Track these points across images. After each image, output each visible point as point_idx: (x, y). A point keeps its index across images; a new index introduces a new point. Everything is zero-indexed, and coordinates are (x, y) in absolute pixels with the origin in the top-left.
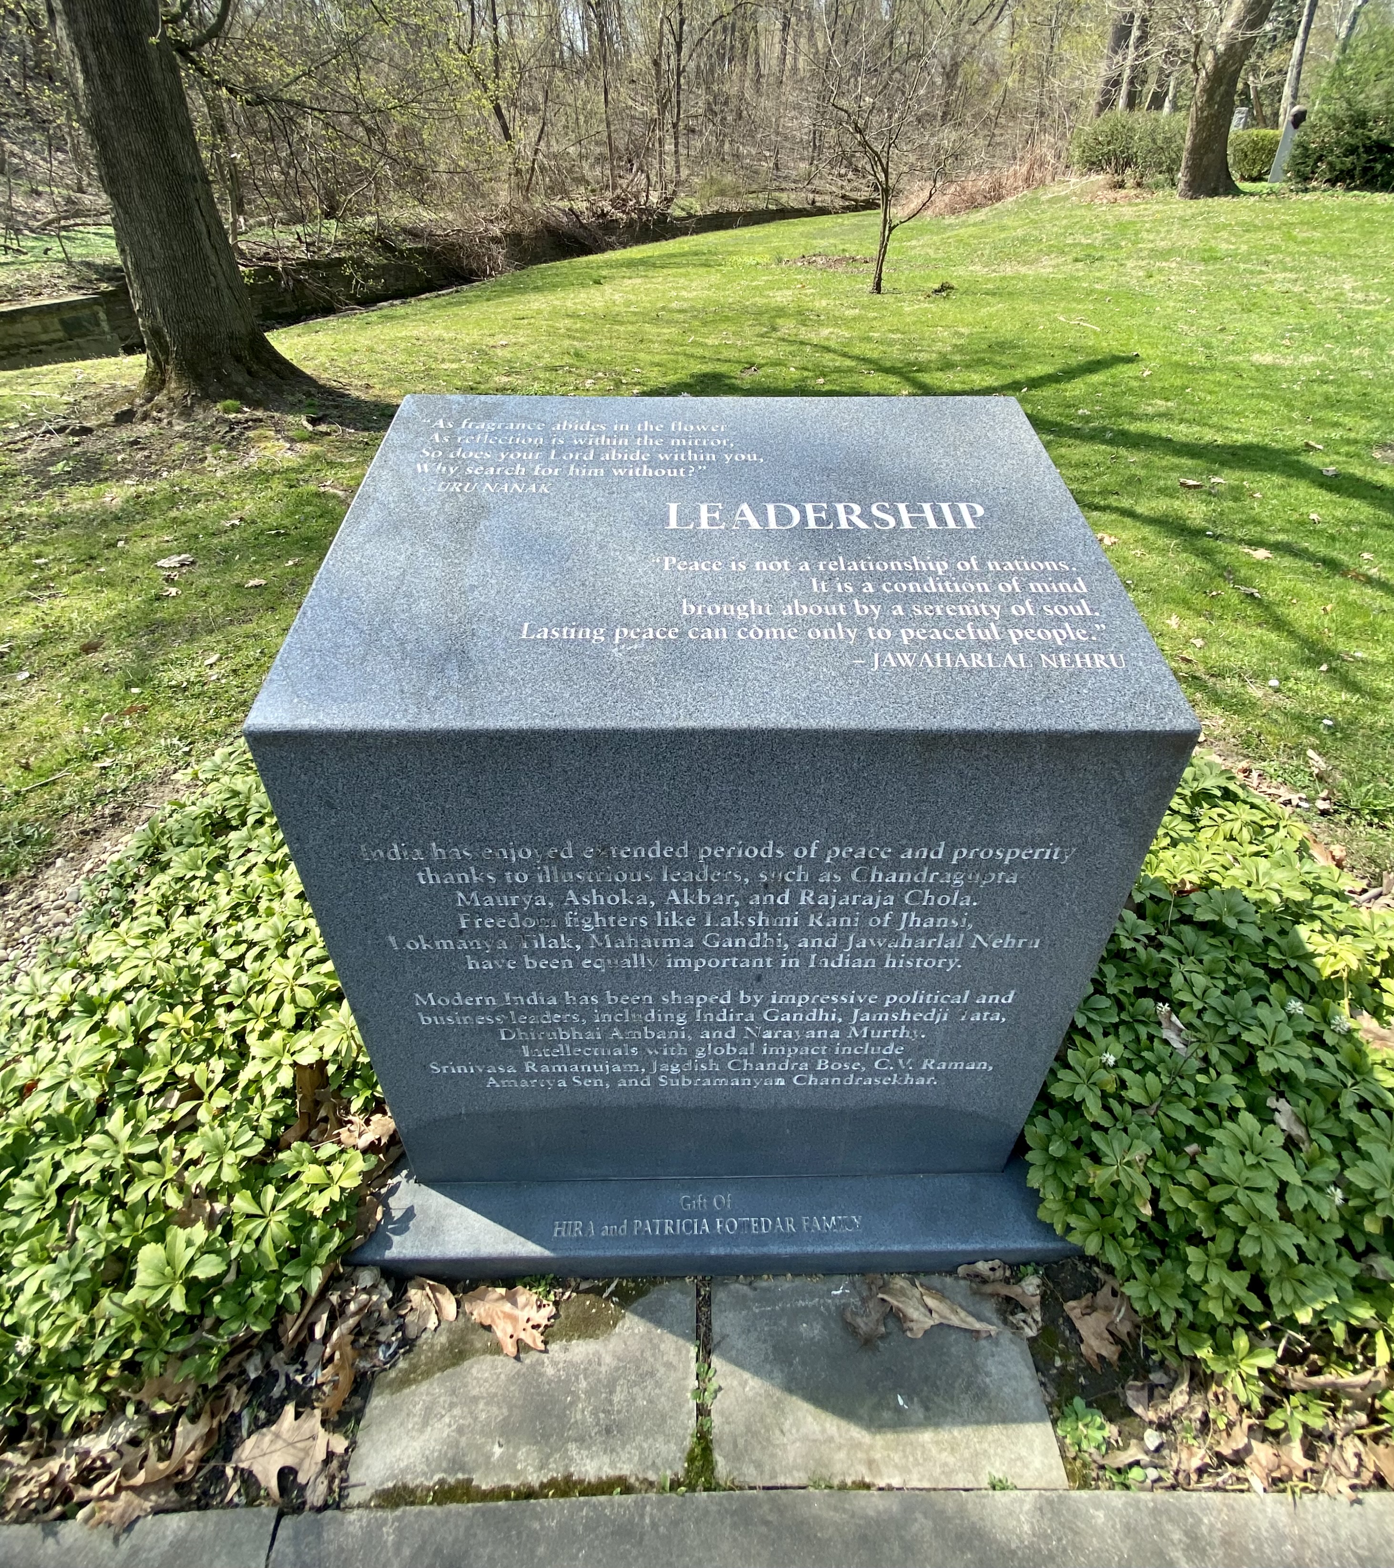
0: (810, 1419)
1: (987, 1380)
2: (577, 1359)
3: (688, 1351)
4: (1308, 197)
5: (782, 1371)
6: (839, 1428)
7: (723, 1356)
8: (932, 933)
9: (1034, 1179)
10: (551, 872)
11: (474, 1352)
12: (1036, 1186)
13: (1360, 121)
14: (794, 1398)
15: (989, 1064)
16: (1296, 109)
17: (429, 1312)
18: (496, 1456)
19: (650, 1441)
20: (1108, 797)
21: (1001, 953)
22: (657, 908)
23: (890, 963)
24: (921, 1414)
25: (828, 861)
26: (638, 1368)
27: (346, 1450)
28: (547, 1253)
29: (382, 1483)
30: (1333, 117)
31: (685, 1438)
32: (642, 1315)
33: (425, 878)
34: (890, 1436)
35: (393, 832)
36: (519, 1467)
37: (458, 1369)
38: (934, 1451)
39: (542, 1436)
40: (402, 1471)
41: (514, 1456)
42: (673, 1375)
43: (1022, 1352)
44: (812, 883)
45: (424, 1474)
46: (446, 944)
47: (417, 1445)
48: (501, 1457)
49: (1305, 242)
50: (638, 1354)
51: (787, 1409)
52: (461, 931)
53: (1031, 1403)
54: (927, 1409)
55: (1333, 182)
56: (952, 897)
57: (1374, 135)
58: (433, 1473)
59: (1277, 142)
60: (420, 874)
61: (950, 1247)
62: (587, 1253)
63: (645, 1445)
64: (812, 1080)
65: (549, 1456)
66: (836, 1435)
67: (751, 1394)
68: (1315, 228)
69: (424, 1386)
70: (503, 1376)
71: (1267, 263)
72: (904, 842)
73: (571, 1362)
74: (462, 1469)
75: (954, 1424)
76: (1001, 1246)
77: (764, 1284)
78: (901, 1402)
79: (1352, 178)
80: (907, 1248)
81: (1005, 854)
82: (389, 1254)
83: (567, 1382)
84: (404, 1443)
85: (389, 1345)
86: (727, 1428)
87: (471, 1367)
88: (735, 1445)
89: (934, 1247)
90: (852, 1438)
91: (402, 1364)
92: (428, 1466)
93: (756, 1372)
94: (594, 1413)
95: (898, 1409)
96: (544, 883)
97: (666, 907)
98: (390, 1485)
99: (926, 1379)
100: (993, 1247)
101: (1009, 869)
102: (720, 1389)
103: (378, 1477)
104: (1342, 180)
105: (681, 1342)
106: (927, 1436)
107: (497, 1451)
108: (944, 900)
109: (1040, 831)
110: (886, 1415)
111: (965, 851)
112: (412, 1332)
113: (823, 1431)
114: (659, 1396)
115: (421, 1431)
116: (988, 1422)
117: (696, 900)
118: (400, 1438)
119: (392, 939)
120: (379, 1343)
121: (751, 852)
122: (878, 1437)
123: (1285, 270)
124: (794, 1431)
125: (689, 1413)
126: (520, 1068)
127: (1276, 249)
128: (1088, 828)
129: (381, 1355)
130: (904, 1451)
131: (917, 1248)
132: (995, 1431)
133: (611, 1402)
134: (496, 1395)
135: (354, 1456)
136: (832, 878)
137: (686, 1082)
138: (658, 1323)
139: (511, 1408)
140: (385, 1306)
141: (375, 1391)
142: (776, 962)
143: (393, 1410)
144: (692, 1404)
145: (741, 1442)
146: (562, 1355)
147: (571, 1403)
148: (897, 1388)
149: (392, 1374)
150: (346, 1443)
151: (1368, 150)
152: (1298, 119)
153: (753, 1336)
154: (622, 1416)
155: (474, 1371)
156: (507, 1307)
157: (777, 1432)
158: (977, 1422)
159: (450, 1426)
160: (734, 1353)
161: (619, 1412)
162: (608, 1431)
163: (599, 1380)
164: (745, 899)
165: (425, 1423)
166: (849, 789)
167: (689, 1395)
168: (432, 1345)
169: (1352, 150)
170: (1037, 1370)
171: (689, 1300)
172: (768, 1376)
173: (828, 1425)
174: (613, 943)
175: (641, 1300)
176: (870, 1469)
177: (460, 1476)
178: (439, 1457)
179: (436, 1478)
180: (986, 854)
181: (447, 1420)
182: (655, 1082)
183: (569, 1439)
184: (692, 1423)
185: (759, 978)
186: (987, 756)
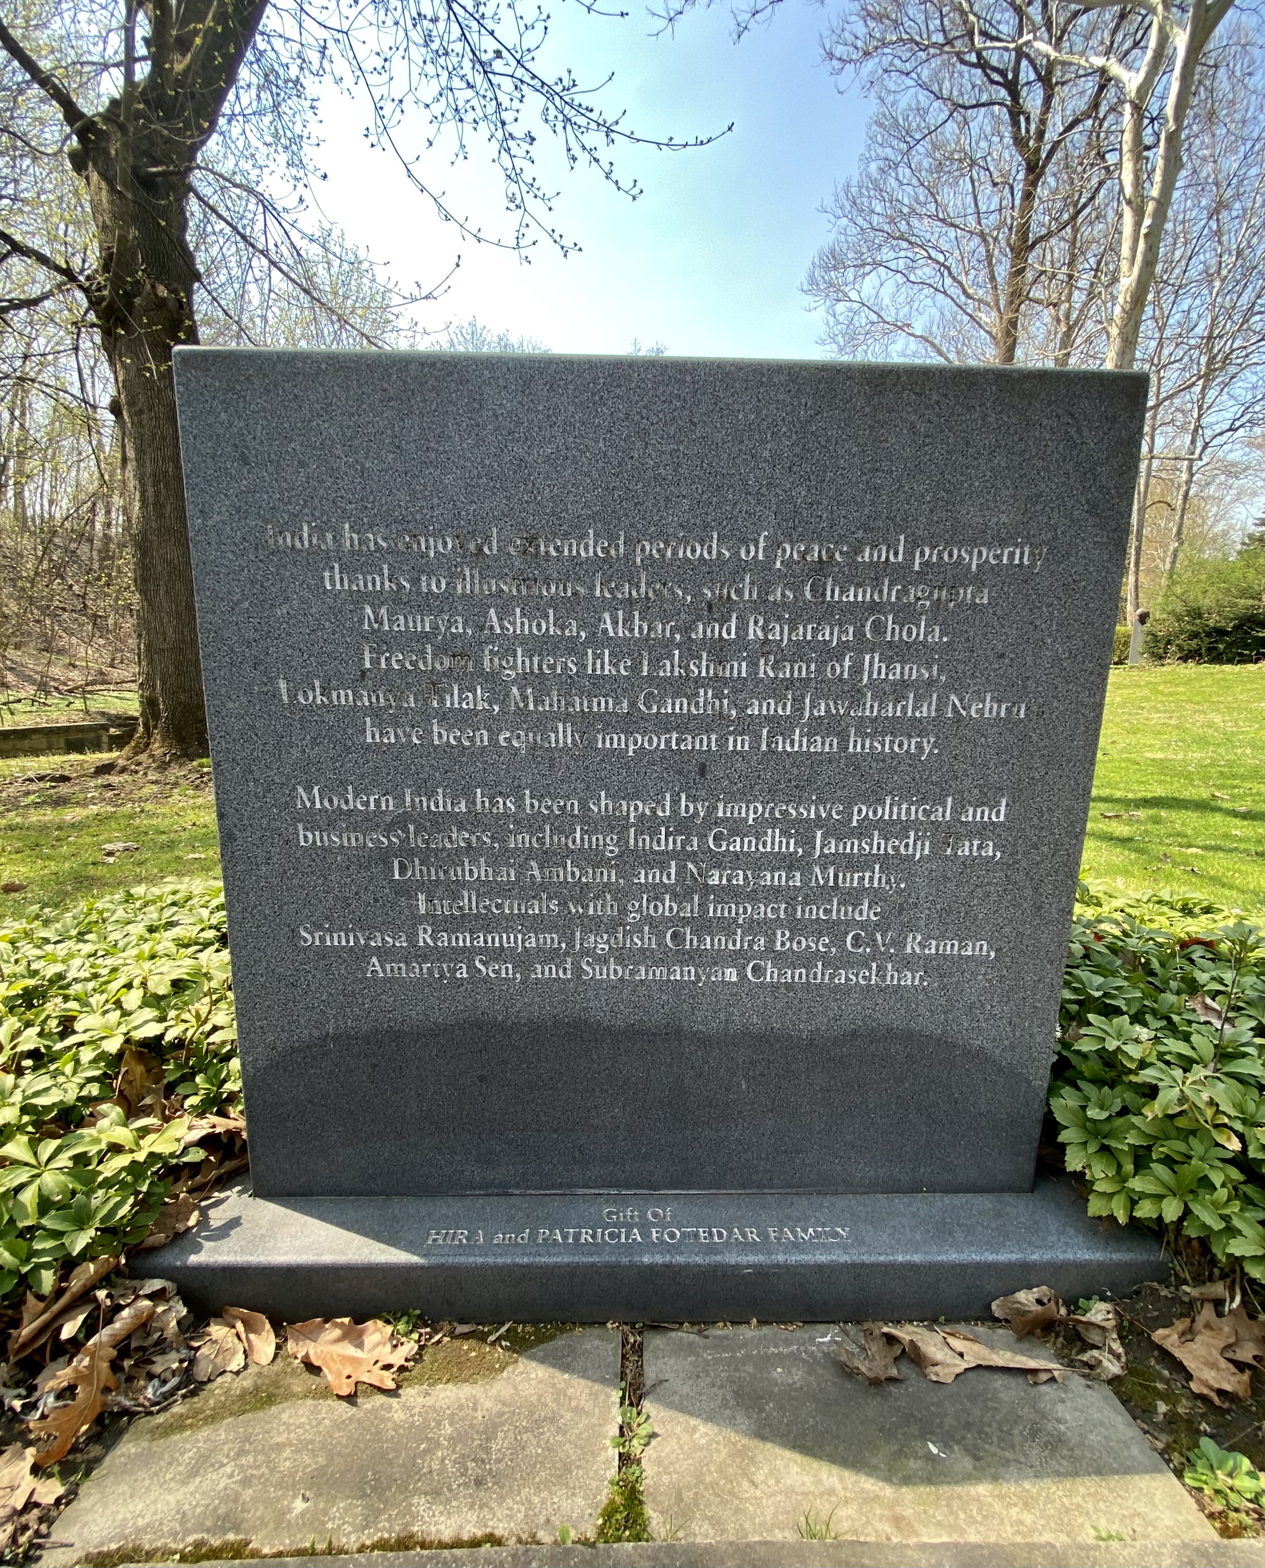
0: (795, 1469)
1: (1062, 1427)
2: (440, 1404)
3: (608, 1396)
4: (1164, 669)
5: (749, 1417)
6: (841, 1479)
7: (660, 1400)
8: (900, 689)
9: (1074, 1162)
10: (472, 576)
11: (289, 1396)
12: (1079, 1168)
13: (1196, 613)
14: (769, 1445)
15: (990, 947)
16: (1139, 611)
17: (234, 1353)
18: (296, 1512)
19: (544, 1494)
20: (1069, 466)
21: (981, 726)
22: (588, 642)
23: (855, 746)
24: (968, 1464)
25: (778, 565)
26: (532, 1413)
27: (58, 1501)
28: (415, 1259)
29: (102, 1544)
30: (1172, 613)
31: (599, 1491)
32: (542, 1361)
33: (332, 579)
34: (924, 1490)
35: (305, 506)
36: (330, 1525)
37: (261, 1414)
38: (997, 1507)
39: (374, 1489)
40: (138, 1530)
41: (325, 1512)
42: (584, 1421)
43: (1105, 1398)
44: (761, 605)
45: (174, 1534)
46: (343, 697)
47: (171, 1499)
48: (303, 1514)
49: (1171, 694)
50: (534, 1399)
51: (760, 1458)
52: (363, 673)
53: (1135, 1451)
54: (977, 1458)
55: (1184, 659)
56: (918, 626)
57: (1211, 623)
58: (187, 1533)
59: (1129, 636)
60: (327, 574)
61: (977, 1258)
62: (471, 1259)
63: (536, 1500)
64: (771, 973)
65: (380, 1512)
66: (838, 1486)
67: (703, 1441)
68: (1177, 685)
69: (204, 1433)
70: (327, 1422)
71: (1143, 708)
72: (860, 534)
73: (433, 1408)
74: (236, 1528)
75: (1021, 1477)
76: (1047, 1257)
77: (719, 1333)
78: (935, 1450)
79: (1200, 655)
80: (917, 1258)
81: (971, 554)
82: (193, 1259)
83: (425, 1426)
84: (153, 1496)
85: (164, 1382)
86: (666, 1479)
87: (283, 1411)
88: (679, 1498)
89: (953, 1256)
90: (863, 1490)
91: (177, 1409)
92: (182, 1524)
93: (710, 1418)
94: (461, 1461)
95: (930, 1458)
96: (464, 595)
97: (598, 640)
98: (114, 1546)
99: (968, 1426)
100: (1035, 1257)
101: (978, 580)
102: (653, 1435)
103: (95, 1538)
104: (1192, 657)
105: (597, 1387)
106: (982, 1489)
107: (299, 1505)
108: (910, 633)
109: (1004, 518)
110: (914, 1464)
111: (927, 551)
112: (202, 1371)
113: (818, 1482)
114: (561, 1444)
115: (184, 1483)
116: (1075, 1474)
117: (632, 630)
118: (148, 1490)
119: (283, 685)
120: (151, 1376)
121: (693, 551)
122: (904, 1489)
123: (1159, 712)
124: (772, 1482)
125: (607, 1462)
126: (412, 938)
127: (1147, 699)
128: (1056, 514)
129: (150, 1393)
130: (948, 1506)
131: (930, 1258)
132: (1085, 1486)
133: (487, 1451)
134: (312, 1442)
135: (67, 1512)
136: (783, 595)
137: (613, 971)
138: (566, 1368)
139: (331, 1456)
140: (174, 1323)
141: (126, 1437)
142: (722, 742)
143: (145, 1459)
144: (613, 1453)
145: (688, 1495)
146: (420, 1400)
147: (426, 1451)
148: (926, 1433)
149: (160, 1419)
150: (60, 1490)
151: (1209, 635)
152: (1143, 618)
153: (704, 1382)
154: (502, 1466)
155: (285, 1417)
156: (349, 1350)
157: (745, 1484)
158: (1058, 1474)
159: (231, 1476)
160: (676, 1398)
161: (499, 1461)
162: (479, 1483)
163: (472, 1426)
164: (687, 629)
165: (193, 1473)
166: (797, 450)
167: (608, 1442)
168: (229, 1389)
169: (1194, 635)
170: (1135, 1418)
171: (610, 1347)
172: (731, 1422)
173: (824, 1476)
174: (535, 706)
175: (541, 1347)
176: (898, 1527)
177: (231, 1537)
178: (203, 1513)
179: (190, 1539)
180: (951, 555)
181: (228, 1469)
182: (578, 971)
183: (416, 1492)
184: (612, 1472)
185: (703, 770)
186: (937, 402)
